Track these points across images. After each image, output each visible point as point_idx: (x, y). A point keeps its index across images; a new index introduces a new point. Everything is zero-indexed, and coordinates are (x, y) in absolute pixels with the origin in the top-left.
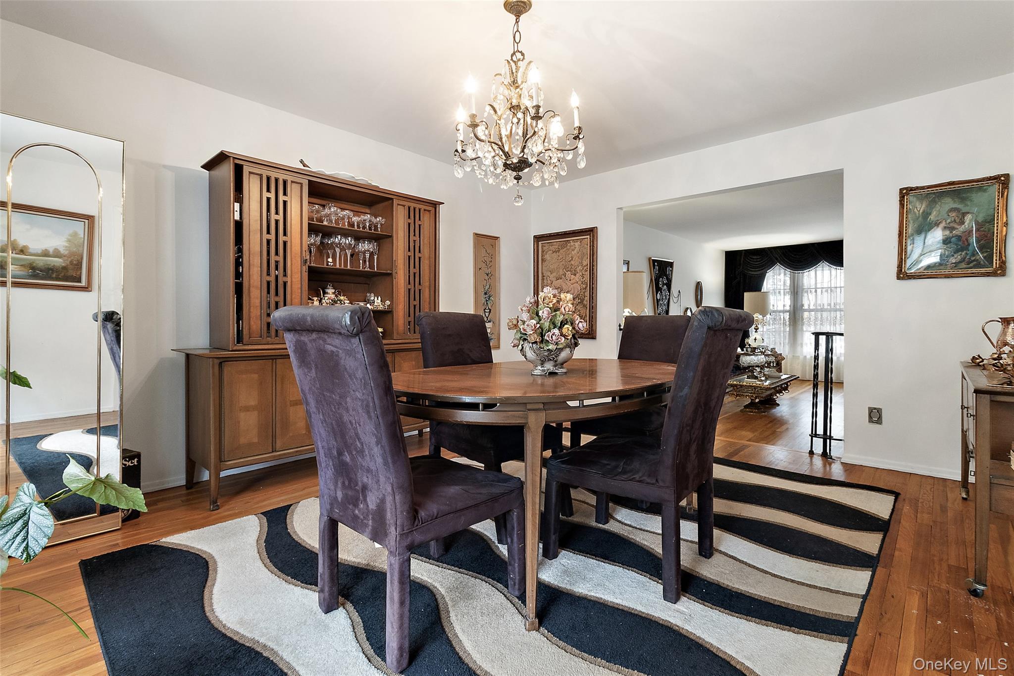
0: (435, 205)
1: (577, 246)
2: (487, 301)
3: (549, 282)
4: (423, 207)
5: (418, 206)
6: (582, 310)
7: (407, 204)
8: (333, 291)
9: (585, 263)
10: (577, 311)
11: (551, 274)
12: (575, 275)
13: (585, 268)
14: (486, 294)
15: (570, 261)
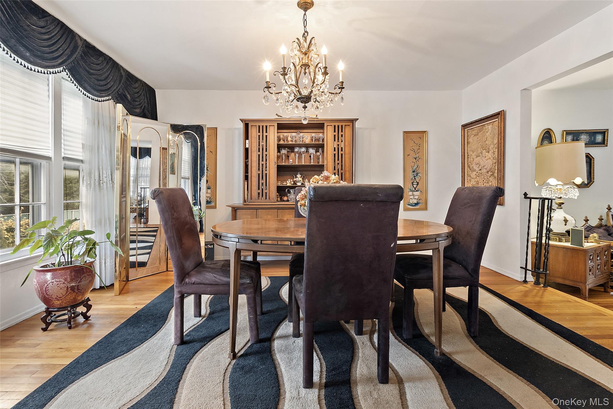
0: (353, 121)
1: (490, 128)
2: (414, 176)
3: (472, 159)
4: (344, 124)
5: (340, 124)
6: (493, 181)
7: (333, 124)
8: (300, 176)
9: (495, 143)
10: (489, 182)
11: (473, 153)
12: (488, 152)
13: (495, 146)
14: (414, 172)
15: (485, 142)
